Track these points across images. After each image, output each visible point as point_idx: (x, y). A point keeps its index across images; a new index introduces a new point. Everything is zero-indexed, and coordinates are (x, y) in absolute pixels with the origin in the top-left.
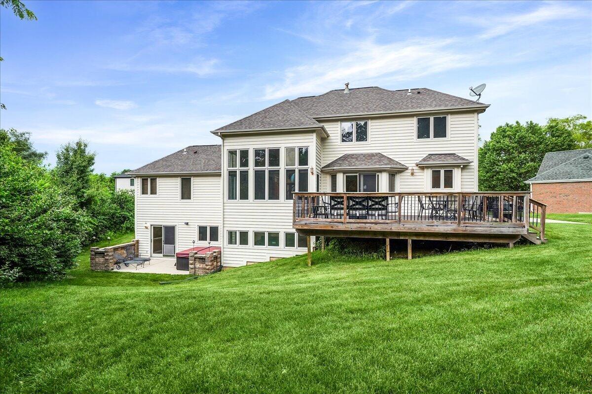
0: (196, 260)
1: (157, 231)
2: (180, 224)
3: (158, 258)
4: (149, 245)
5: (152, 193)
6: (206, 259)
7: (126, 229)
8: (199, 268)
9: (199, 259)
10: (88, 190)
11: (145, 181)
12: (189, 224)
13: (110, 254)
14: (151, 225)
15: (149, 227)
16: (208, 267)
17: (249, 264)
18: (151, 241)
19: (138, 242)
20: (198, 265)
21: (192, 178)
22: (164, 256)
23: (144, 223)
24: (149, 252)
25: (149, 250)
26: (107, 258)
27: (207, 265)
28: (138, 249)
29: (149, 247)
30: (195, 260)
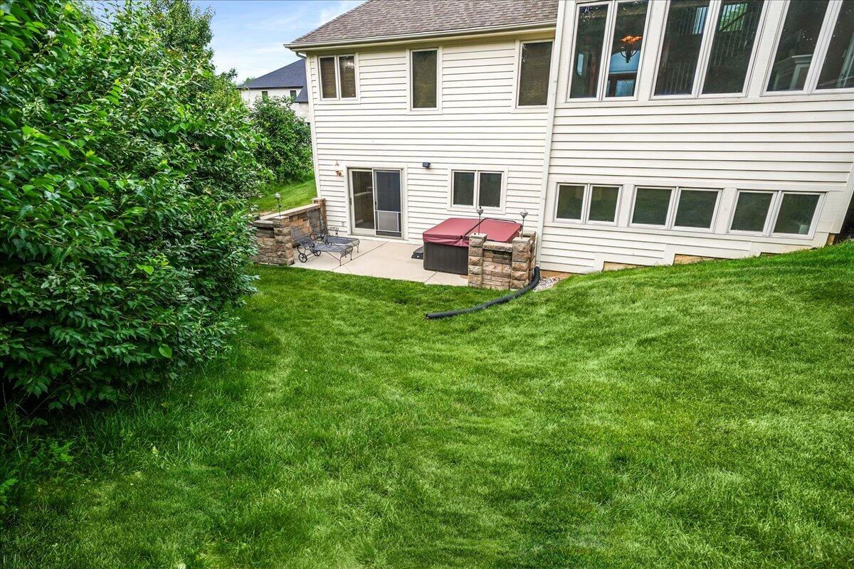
0: (486, 253)
1: (361, 179)
2: (410, 165)
3: (367, 239)
4: (347, 209)
5: (344, 95)
6: (515, 253)
7: (285, 175)
8: (493, 274)
9: (495, 252)
10: (211, 93)
11: (327, 63)
12: (432, 166)
13: (285, 230)
14: (348, 168)
15: (344, 173)
16: (518, 274)
17: (608, 268)
18: (350, 202)
19: (324, 202)
20: (490, 267)
21: (440, 52)
22: (378, 233)
23: (335, 163)
24: (347, 224)
25: (347, 220)
26: (280, 238)
27: (515, 269)
28: (325, 217)
29: (347, 214)
30: (483, 256)
